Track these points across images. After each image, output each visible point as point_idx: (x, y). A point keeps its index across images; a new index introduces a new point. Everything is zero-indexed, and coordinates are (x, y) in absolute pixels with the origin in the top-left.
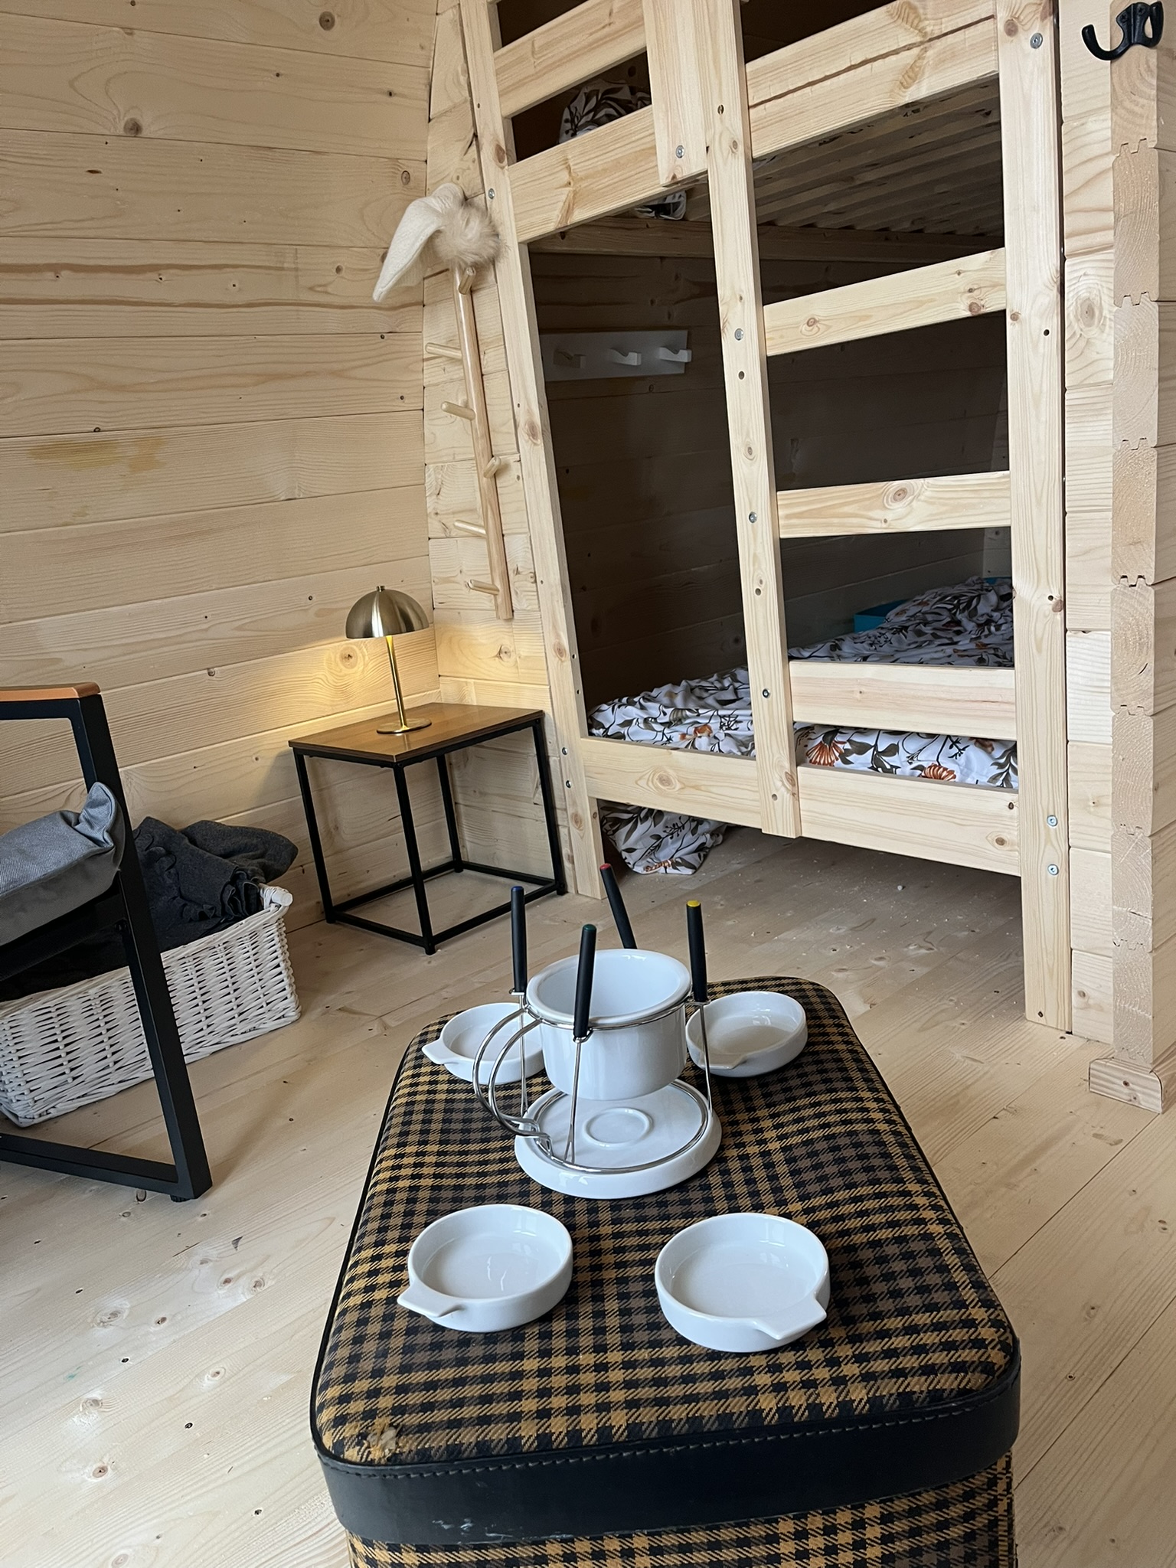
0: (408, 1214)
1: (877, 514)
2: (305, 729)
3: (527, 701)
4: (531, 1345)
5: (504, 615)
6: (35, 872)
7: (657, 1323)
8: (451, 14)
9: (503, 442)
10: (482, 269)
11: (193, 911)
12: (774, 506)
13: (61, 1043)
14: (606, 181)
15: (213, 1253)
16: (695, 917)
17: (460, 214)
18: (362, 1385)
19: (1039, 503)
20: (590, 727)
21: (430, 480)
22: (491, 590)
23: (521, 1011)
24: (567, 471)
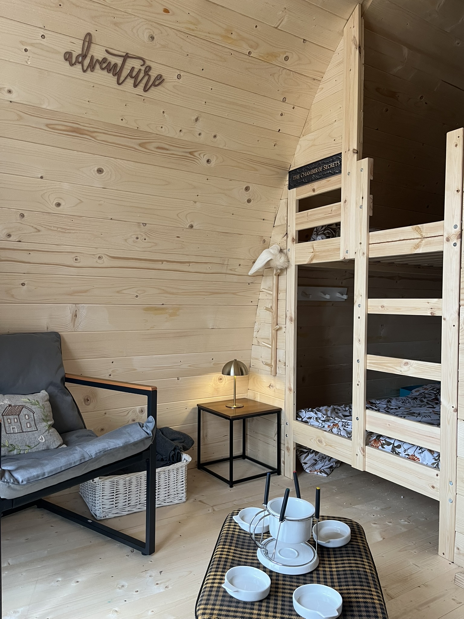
0: (225, 565)
1: (398, 368)
2: (203, 400)
3: (277, 404)
4: (256, 607)
5: (273, 373)
6: (132, 441)
7: (291, 609)
8: (285, 200)
9: (281, 320)
10: (282, 271)
11: (160, 457)
12: (366, 359)
13: (115, 493)
14: (324, 254)
15: (153, 574)
16: (318, 492)
17: (279, 255)
18: (210, 607)
19: (450, 375)
20: (297, 417)
21: (256, 327)
22: (270, 365)
23: (265, 510)
24: (301, 328)
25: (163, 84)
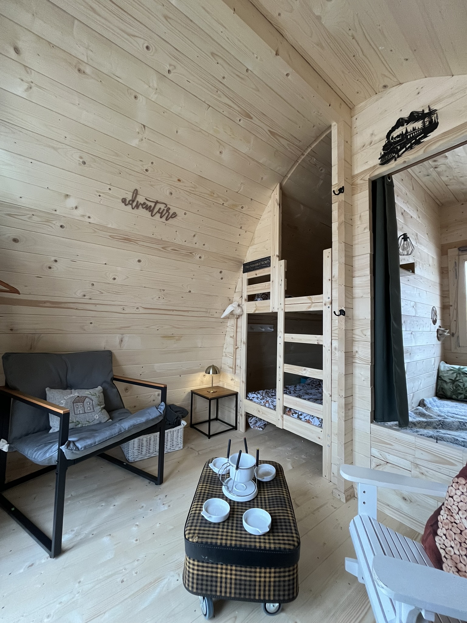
0: (203, 497)
1: (301, 372)
2: (193, 388)
3: (236, 389)
4: (221, 526)
5: (234, 373)
7: (242, 527)
8: (241, 279)
9: (239, 343)
10: (239, 317)
11: (168, 422)
12: (284, 366)
13: (141, 446)
14: (262, 308)
15: (162, 498)
16: (258, 451)
17: (238, 308)
18: (193, 528)
19: (328, 377)
20: (246, 397)
21: (225, 346)
22: (232, 368)
23: (227, 462)
25: (177, 217)
